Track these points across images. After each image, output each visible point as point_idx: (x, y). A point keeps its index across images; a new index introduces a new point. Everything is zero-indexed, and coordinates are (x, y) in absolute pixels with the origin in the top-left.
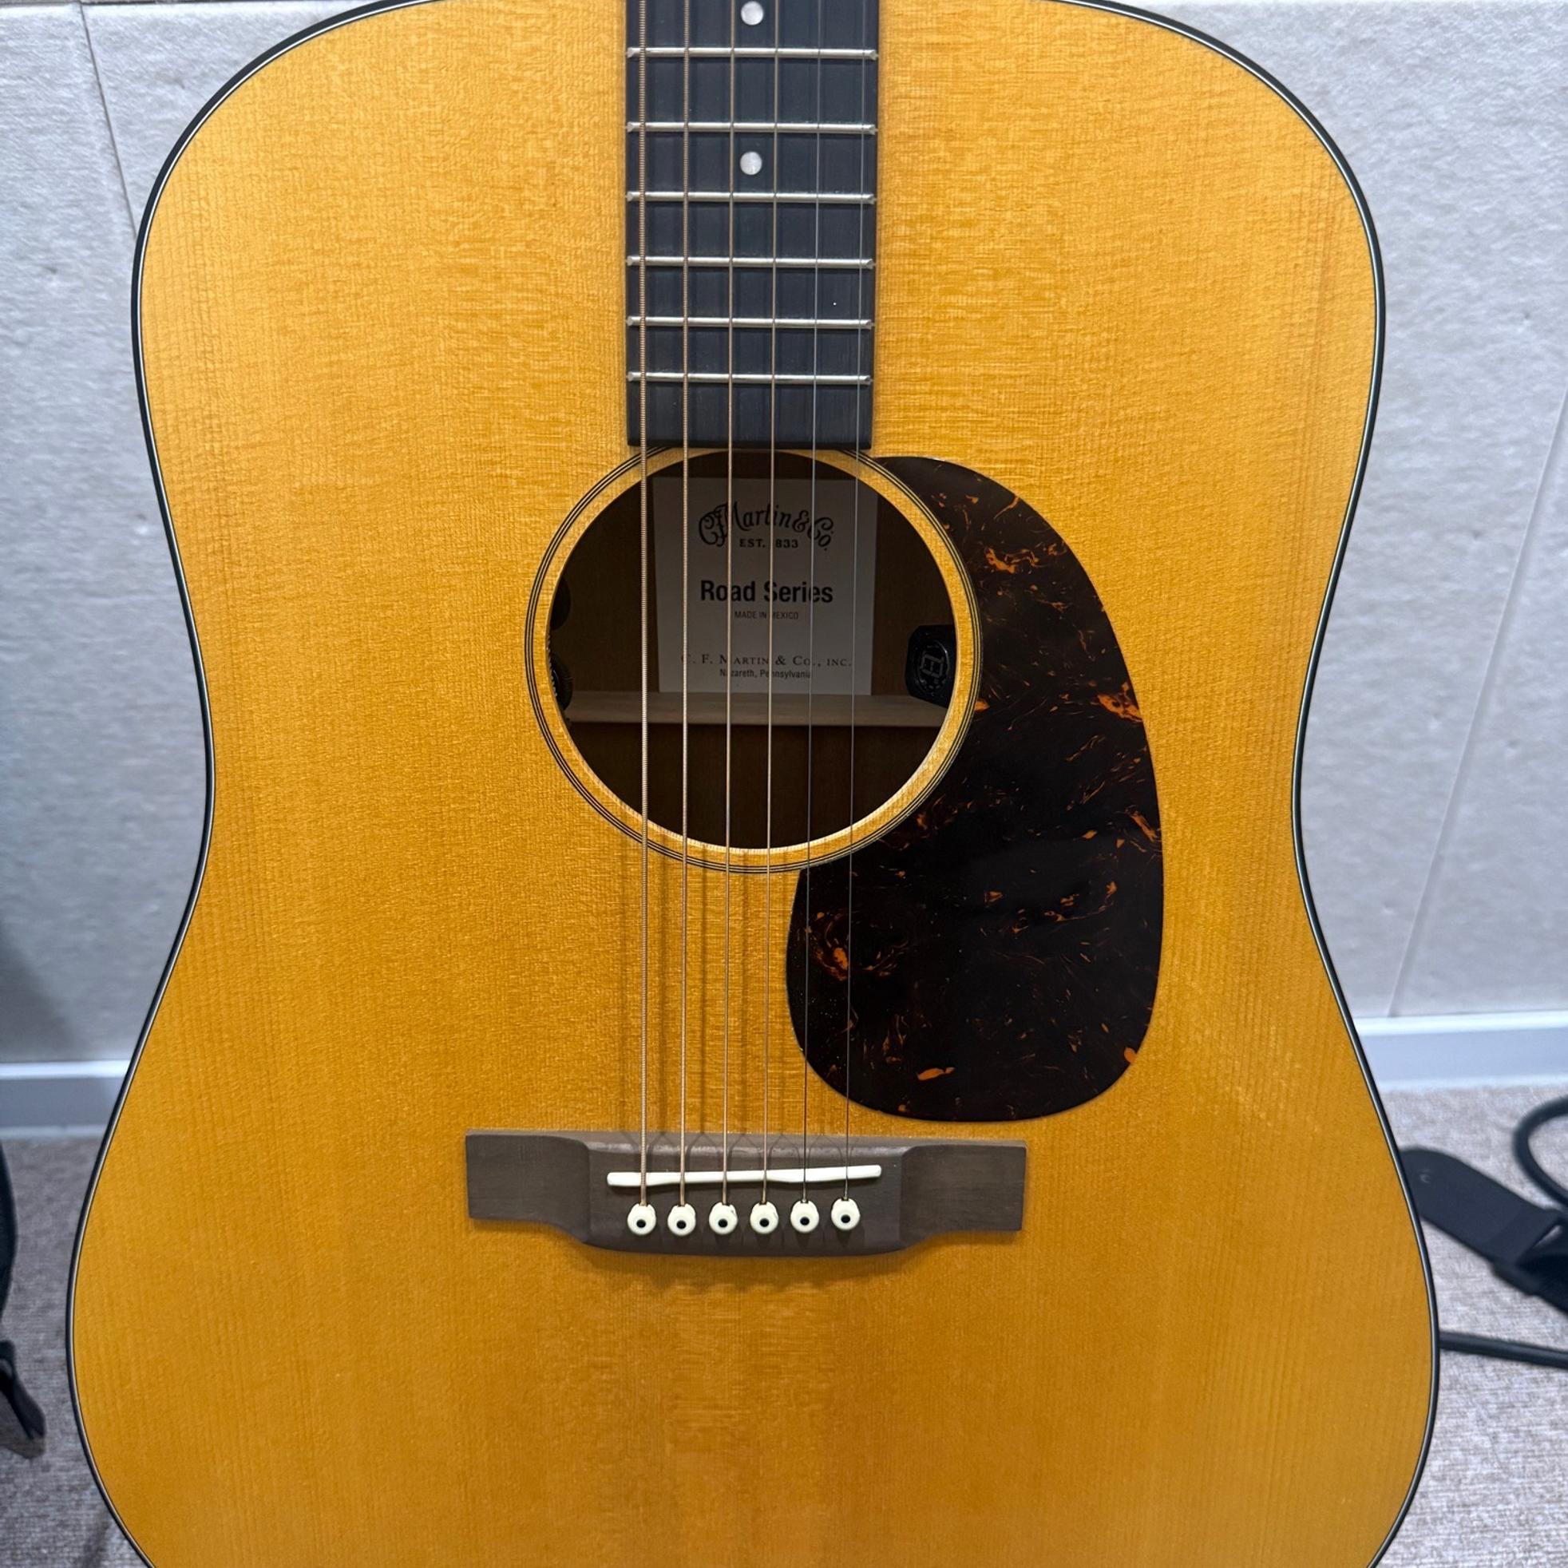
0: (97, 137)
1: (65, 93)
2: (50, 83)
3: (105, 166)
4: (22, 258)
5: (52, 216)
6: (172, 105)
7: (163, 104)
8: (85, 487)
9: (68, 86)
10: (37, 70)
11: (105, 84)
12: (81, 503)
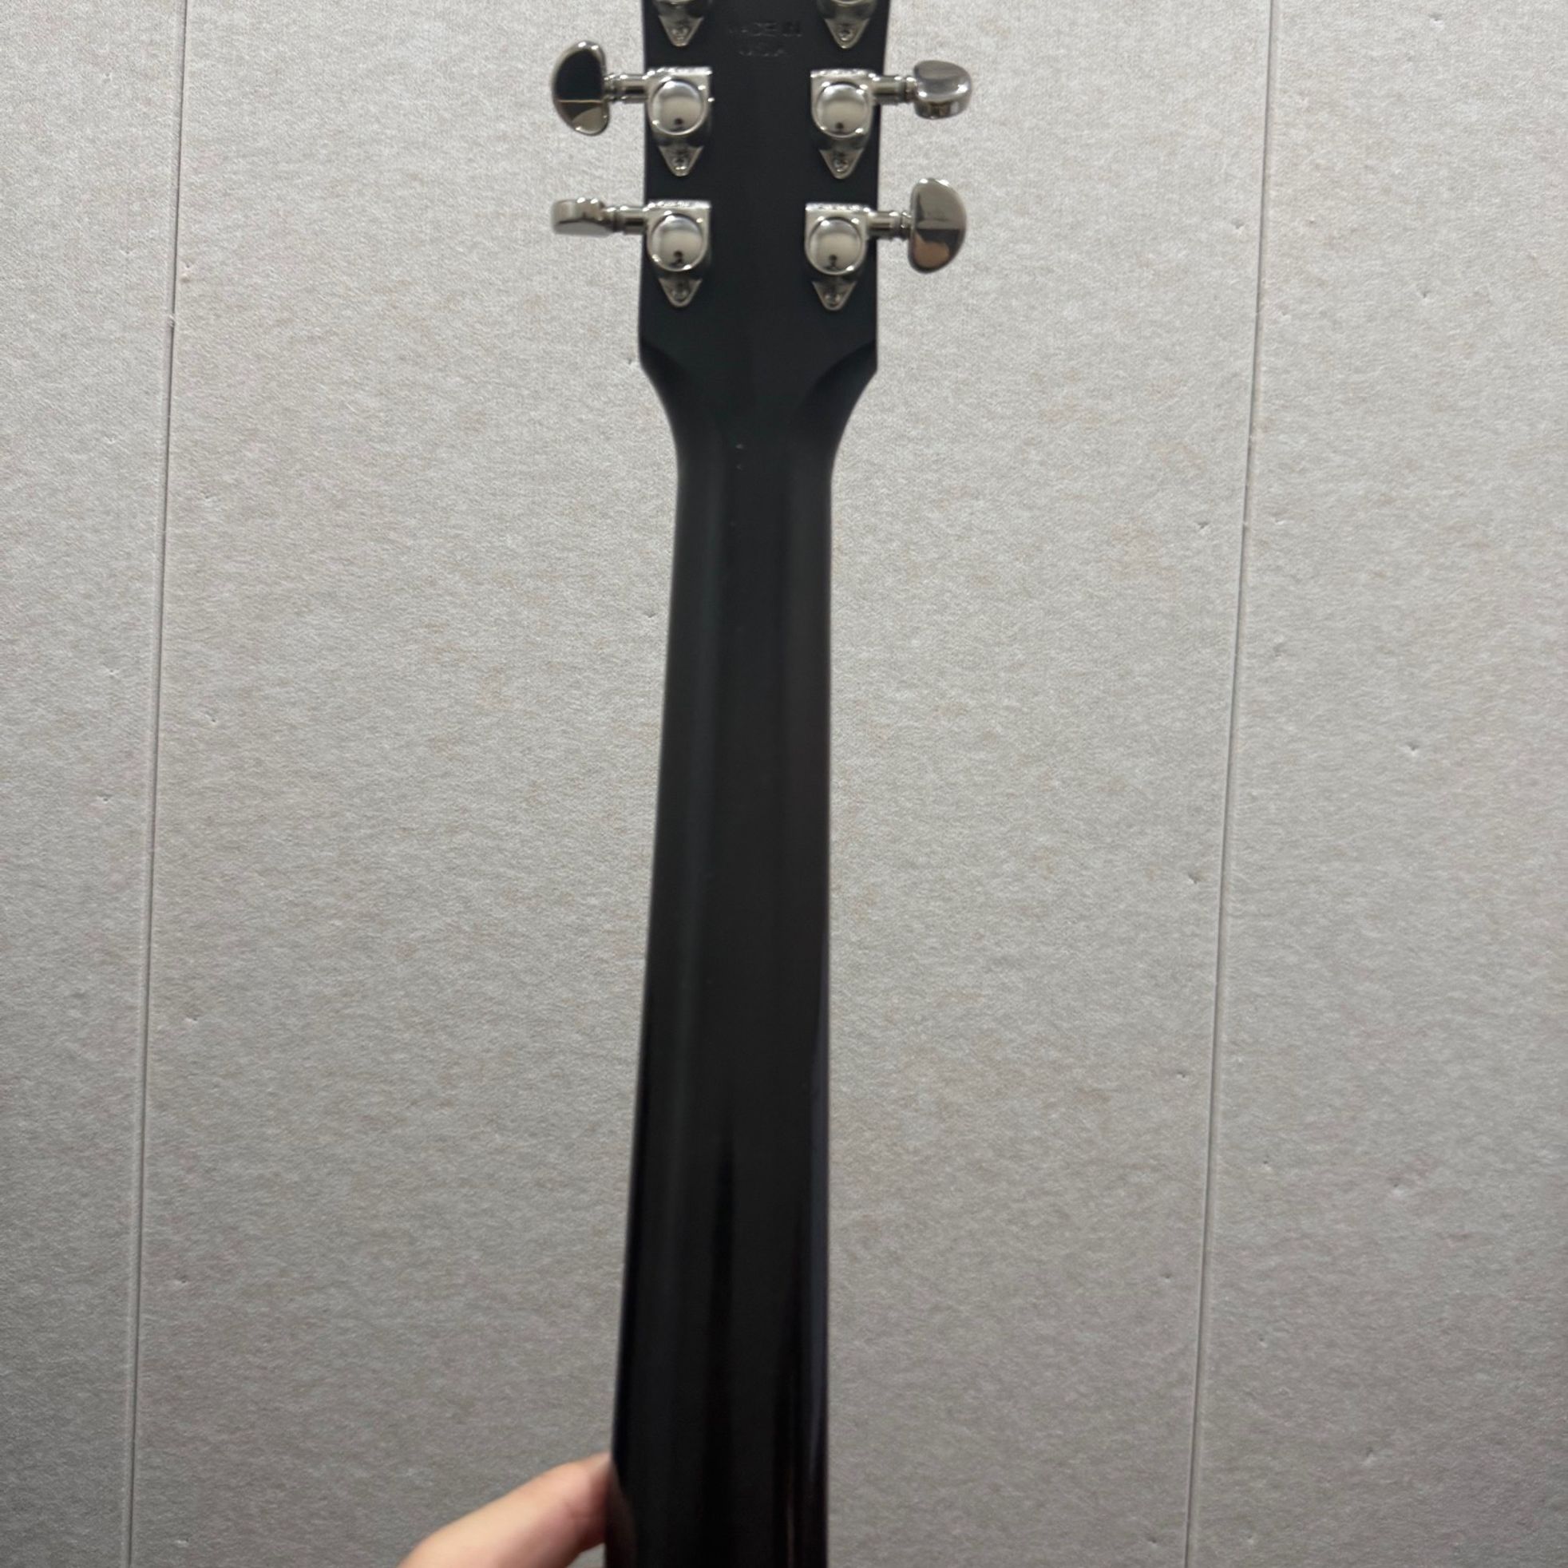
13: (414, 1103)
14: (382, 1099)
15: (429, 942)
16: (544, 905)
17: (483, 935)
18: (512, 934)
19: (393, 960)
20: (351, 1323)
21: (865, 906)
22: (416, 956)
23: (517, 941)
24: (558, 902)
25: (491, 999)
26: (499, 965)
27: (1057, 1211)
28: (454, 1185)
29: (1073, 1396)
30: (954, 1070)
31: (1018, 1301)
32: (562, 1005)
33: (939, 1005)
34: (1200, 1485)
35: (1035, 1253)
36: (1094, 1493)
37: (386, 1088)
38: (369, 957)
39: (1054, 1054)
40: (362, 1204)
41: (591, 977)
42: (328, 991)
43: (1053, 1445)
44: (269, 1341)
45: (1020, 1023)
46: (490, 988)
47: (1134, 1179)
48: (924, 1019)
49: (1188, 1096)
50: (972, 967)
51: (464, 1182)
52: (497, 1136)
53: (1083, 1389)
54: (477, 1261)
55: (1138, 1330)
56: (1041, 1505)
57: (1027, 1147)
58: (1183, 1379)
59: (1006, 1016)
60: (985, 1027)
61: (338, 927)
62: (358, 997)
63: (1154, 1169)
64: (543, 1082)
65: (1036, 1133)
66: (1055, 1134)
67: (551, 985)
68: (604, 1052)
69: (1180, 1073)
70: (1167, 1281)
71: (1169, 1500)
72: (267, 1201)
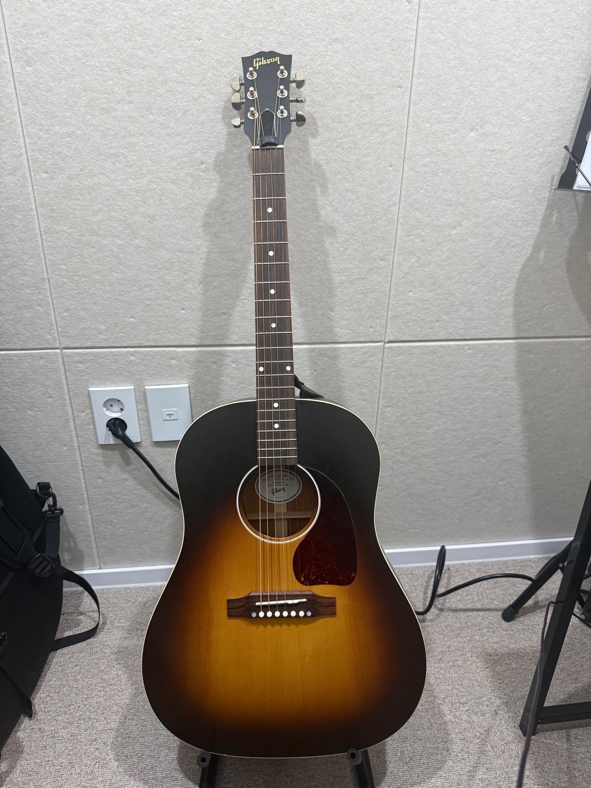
0: (63, 372)
1: (56, 365)
2: (53, 363)
3: (64, 378)
4: (43, 395)
5: (51, 387)
6: (79, 367)
7: (77, 367)
8: (52, 439)
9: (57, 364)
10: (51, 361)
11: (65, 363)
12: (51, 443)
13: (118, 102)
14: (106, 101)
15: (114, 32)
16: (156, 16)
17: (134, 29)
18: (146, 29)
19: (101, 40)
20: (108, 188)
21: (283, 16)
22: (110, 39)
23: (148, 32)
24: (162, 14)
25: (141, 58)
26: (142, 43)
27: (354, 143)
28: (138, 135)
29: (357, 211)
30: (318, 87)
31: (339, 177)
32: (168, 60)
33: (312, 60)
34: (398, 241)
35: (345, 159)
36: (363, 245)
37: (107, 96)
38: (92, 40)
39: (354, 80)
40: (106, 143)
41: (178, 48)
42: (78, 54)
43: (351, 228)
44: (81, 195)
45: (342, 67)
46: (140, 53)
47: (381, 130)
48: (306, 66)
49: (401, 96)
50: (324, 43)
51: (141, 134)
52: (150, 116)
53: (361, 208)
54: (150, 164)
55: (380, 186)
56: (346, 249)
57: (344, 118)
58: (394, 204)
59: (337, 64)
60: (329, 69)
61: (78, 26)
62: (90, 57)
63: (388, 126)
64: (165, 93)
65: (347, 112)
66: (354, 112)
67: (163, 52)
68: (186, 81)
69: (399, 87)
70: (391, 168)
71: (388, 247)
72: (71, 142)
